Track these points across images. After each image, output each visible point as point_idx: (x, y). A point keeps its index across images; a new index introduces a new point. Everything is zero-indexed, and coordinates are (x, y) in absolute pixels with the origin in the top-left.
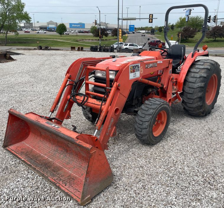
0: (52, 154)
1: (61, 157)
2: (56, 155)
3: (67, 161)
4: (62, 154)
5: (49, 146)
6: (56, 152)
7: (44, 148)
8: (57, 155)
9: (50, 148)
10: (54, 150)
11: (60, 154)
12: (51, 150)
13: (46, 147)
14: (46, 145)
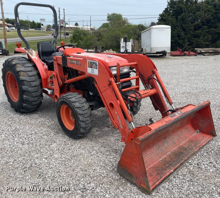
0: (161, 152)
1: (166, 146)
2: (163, 150)
3: (171, 143)
4: (164, 144)
5: (151, 152)
6: (160, 149)
7: (150, 158)
8: (163, 148)
9: (153, 152)
10: (157, 149)
11: (163, 146)
12: (156, 152)
13: (149, 155)
14: (147, 155)
